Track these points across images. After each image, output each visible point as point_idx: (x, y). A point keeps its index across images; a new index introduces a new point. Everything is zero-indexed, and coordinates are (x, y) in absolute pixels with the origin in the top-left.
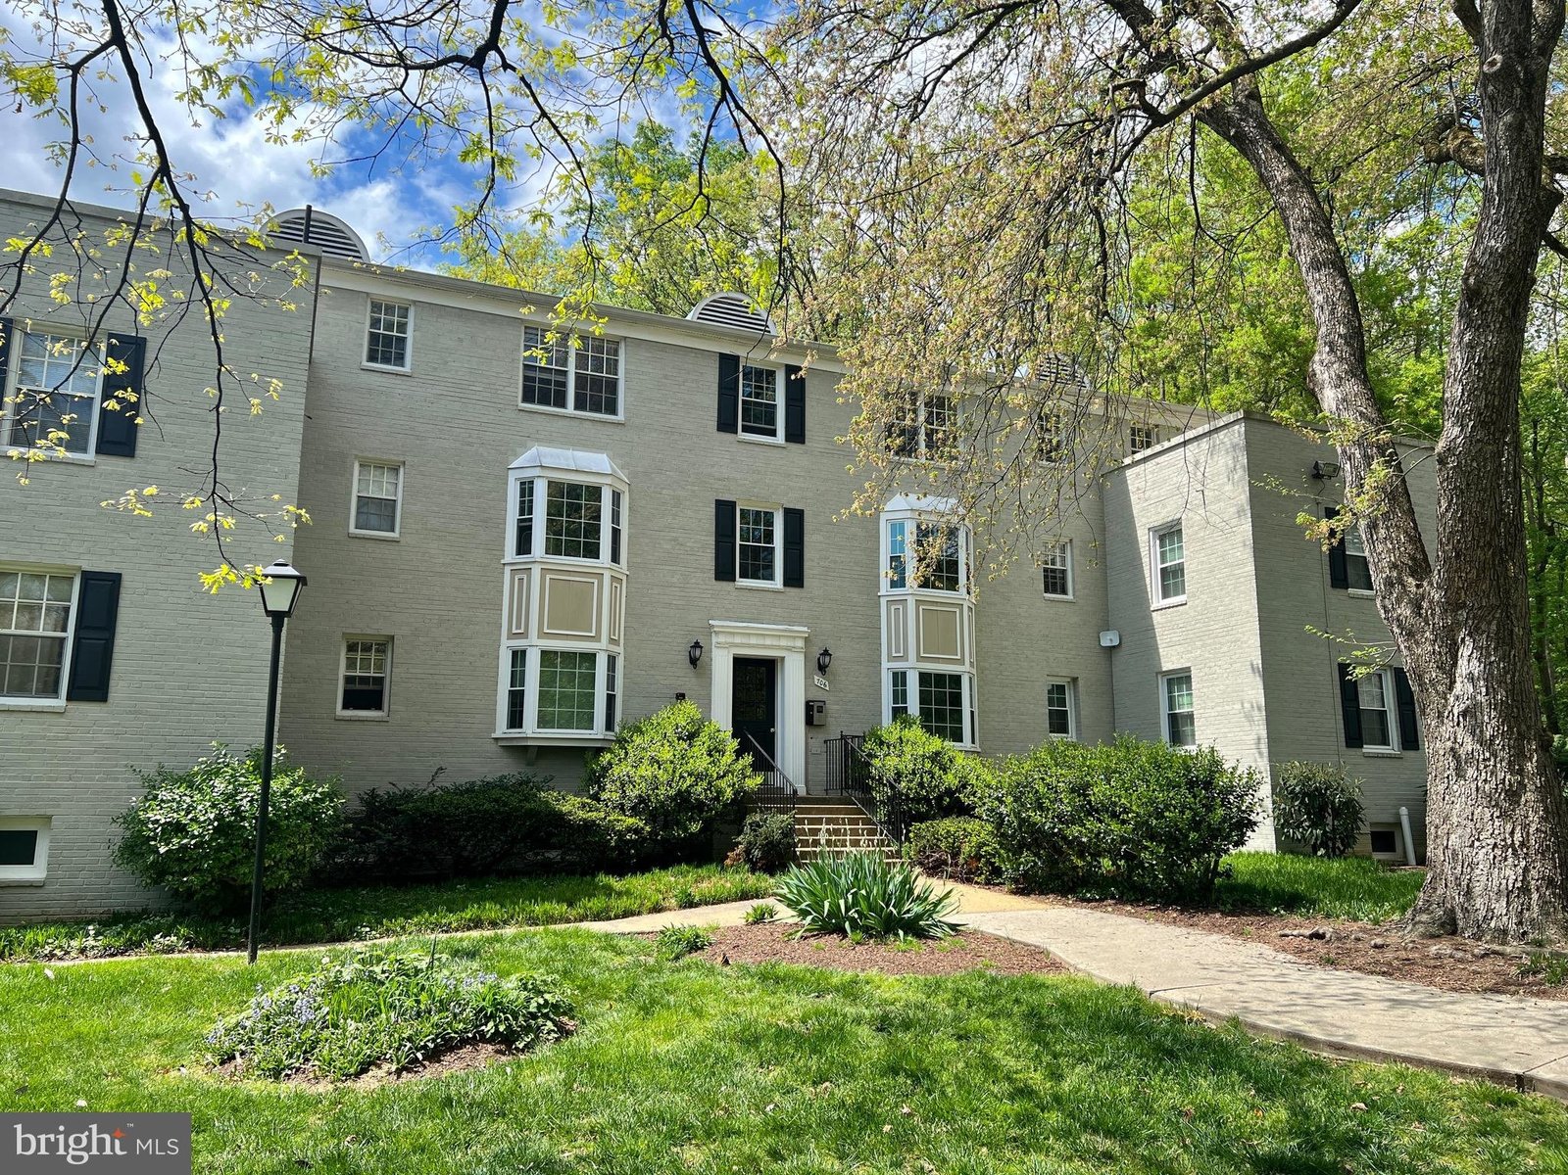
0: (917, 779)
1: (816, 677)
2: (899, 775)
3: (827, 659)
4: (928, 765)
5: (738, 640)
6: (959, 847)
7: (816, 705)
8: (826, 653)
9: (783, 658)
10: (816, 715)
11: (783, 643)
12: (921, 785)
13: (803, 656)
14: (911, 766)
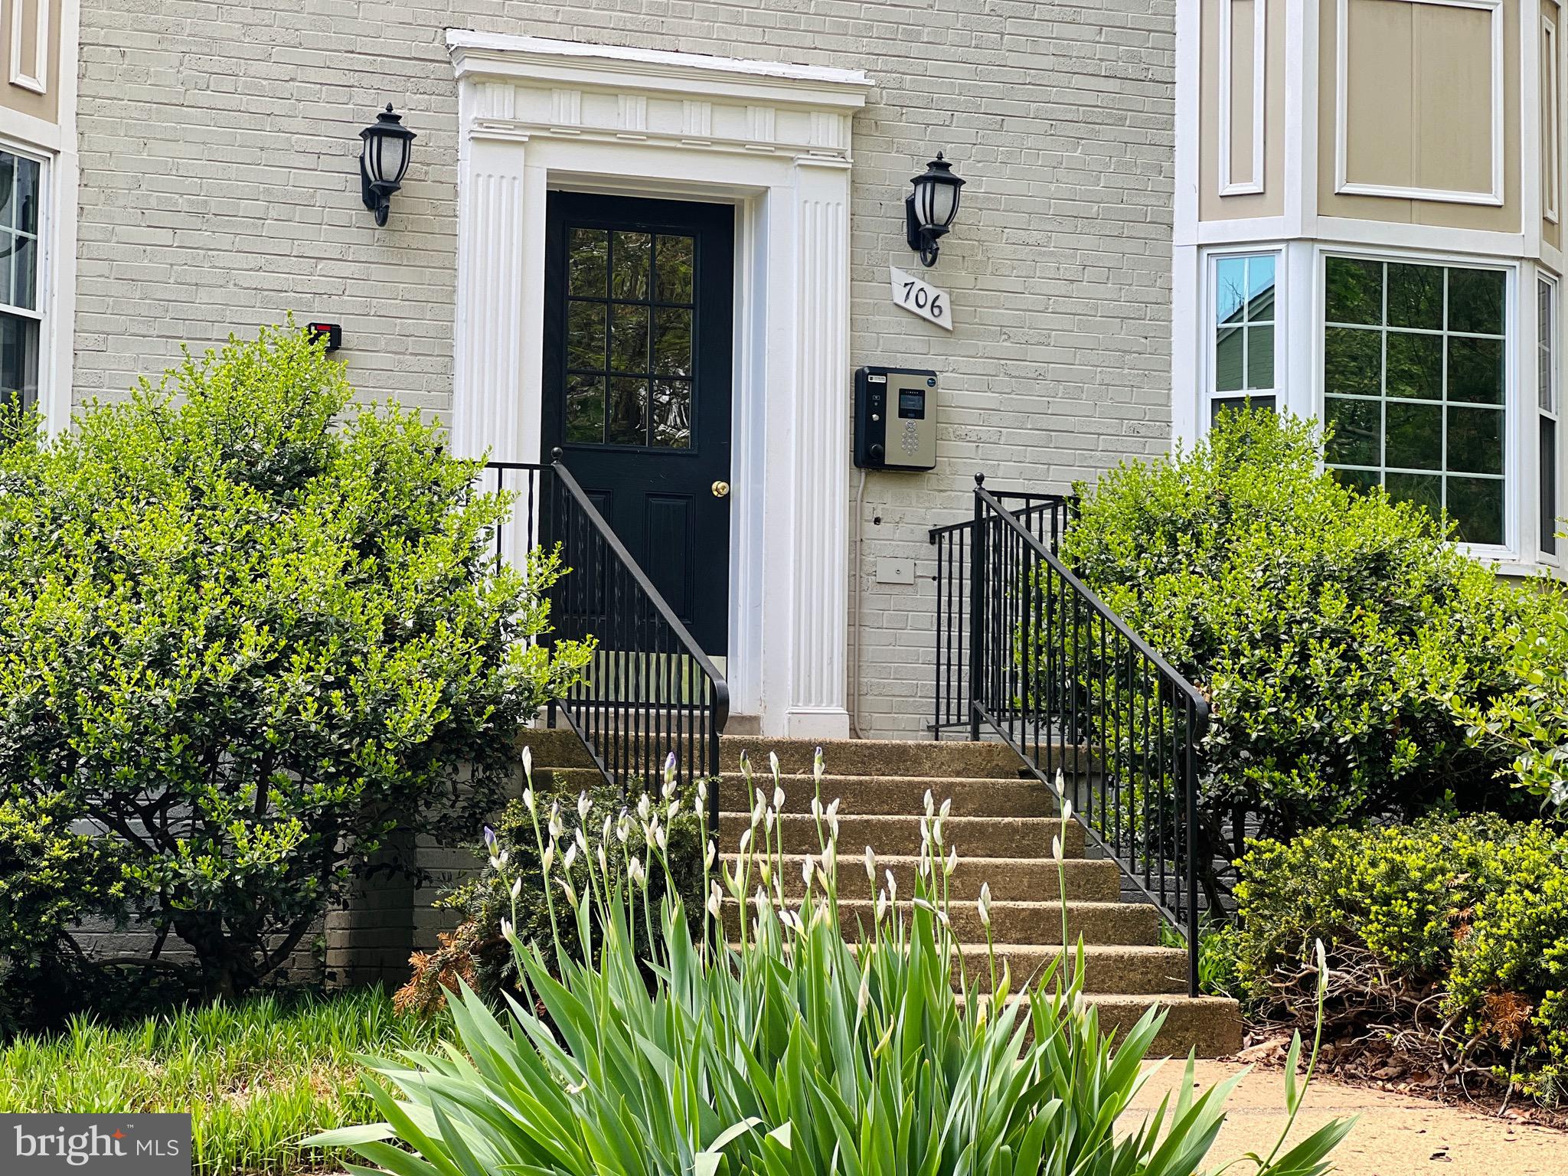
0: (1283, 664)
1: (899, 277)
2: (1205, 645)
3: (943, 197)
4: (1333, 606)
5: (564, 111)
6: (1443, 943)
7: (895, 384)
8: (939, 174)
9: (760, 195)
10: (895, 427)
11: (759, 128)
12: (1300, 688)
13: (842, 183)
14: (1258, 610)
